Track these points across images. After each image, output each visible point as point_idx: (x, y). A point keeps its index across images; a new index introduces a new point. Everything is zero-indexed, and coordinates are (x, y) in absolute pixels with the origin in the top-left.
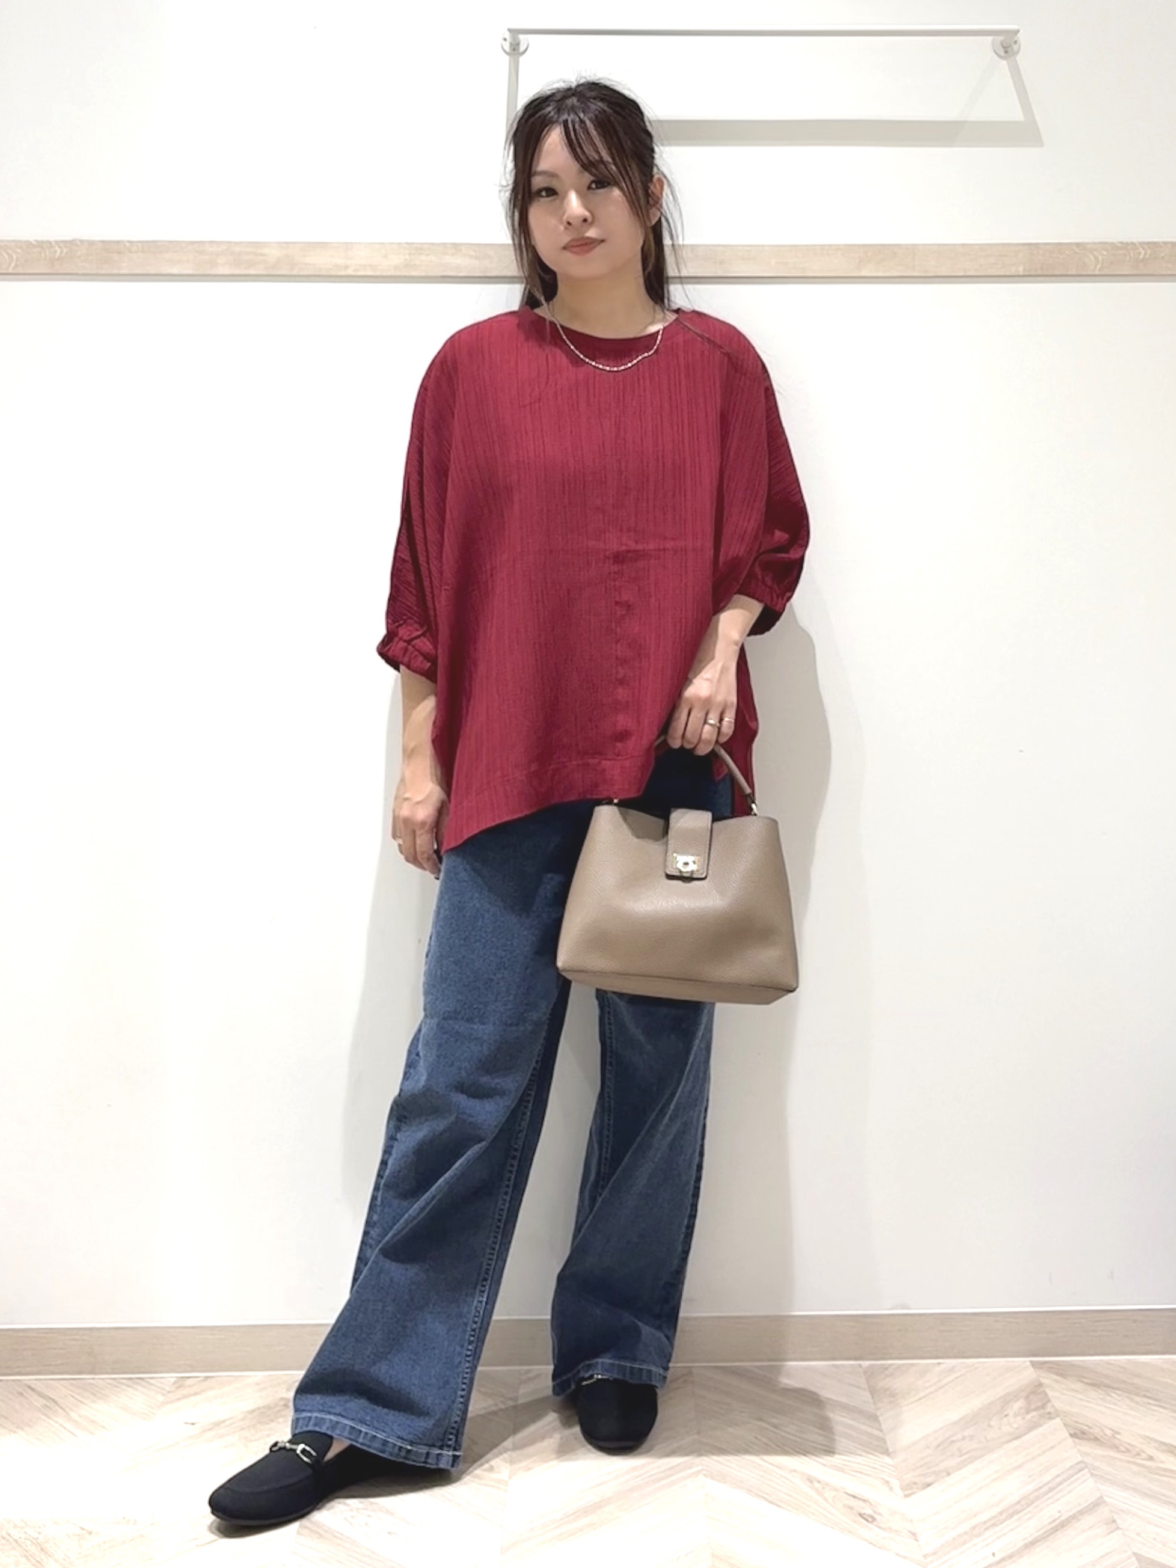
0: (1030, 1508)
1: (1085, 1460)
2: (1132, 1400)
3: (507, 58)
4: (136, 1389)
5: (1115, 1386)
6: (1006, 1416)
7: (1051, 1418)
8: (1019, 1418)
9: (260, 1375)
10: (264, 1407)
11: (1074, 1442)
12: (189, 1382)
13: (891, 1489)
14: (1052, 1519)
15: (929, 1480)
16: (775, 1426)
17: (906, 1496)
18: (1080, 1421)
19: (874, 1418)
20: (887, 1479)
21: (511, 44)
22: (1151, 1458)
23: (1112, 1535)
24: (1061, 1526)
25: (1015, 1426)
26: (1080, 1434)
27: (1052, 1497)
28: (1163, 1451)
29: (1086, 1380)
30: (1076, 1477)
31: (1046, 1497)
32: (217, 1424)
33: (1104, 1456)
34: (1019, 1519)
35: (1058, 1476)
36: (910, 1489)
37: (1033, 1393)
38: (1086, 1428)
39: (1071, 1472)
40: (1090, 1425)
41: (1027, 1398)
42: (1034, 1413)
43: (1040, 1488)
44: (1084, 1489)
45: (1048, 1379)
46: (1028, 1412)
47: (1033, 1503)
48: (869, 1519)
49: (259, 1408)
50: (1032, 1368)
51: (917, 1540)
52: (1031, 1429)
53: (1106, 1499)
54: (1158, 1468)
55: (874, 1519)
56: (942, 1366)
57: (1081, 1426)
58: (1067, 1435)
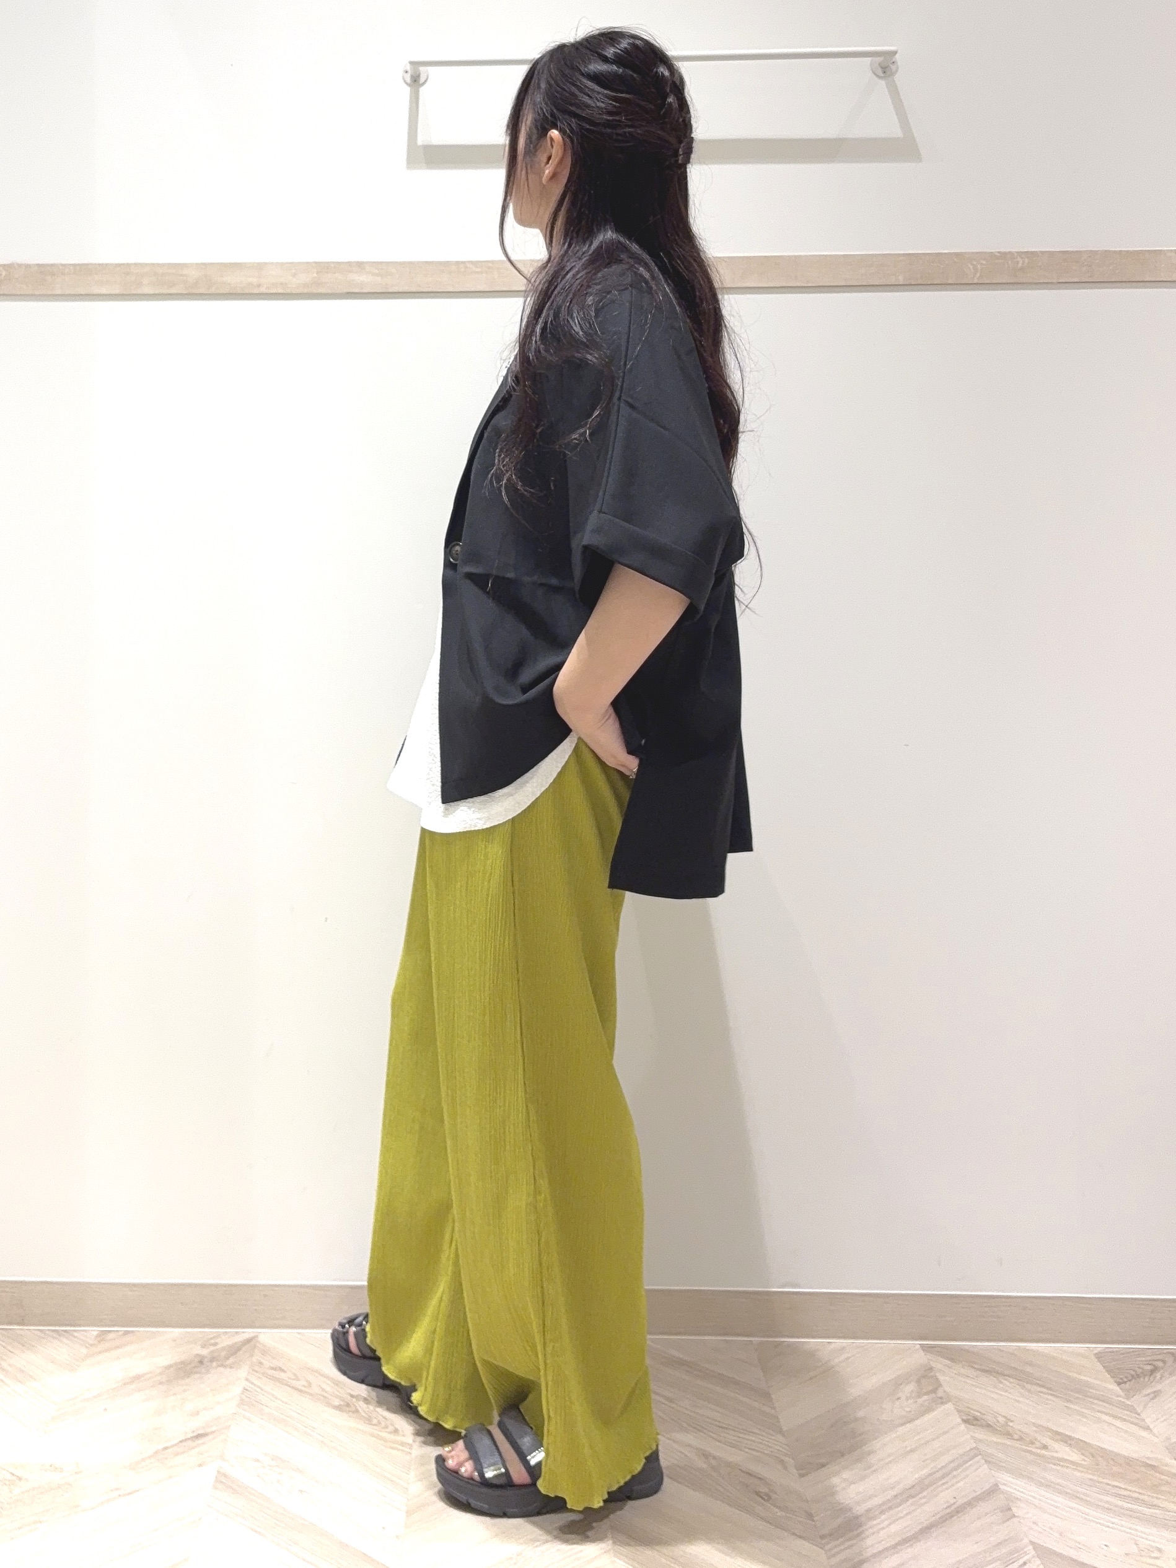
0: (925, 1493)
1: (982, 1447)
2: (1023, 1387)
3: (408, 89)
4: (61, 1341)
5: (1006, 1372)
6: (898, 1399)
7: (942, 1403)
8: (911, 1401)
9: (177, 1331)
10: (182, 1363)
11: (966, 1427)
12: (111, 1336)
13: (785, 1468)
14: (945, 1507)
15: (823, 1461)
16: (671, 1400)
17: (802, 1476)
18: (971, 1406)
19: (766, 1396)
20: (783, 1458)
21: (412, 76)
22: (1045, 1447)
23: (1008, 1523)
24: (955, 1512)
25: (908, 1409)
26: (972, 1420)
27: (947, 1482)
28: (1057, 1441)
29: (976, 1366)
30: (970, 1463)
31: (943, 1481)
32: (137, 1378)
33: (997, 1443)
34: (912, 1504)
35: (953, 1461)
36: (805, 1469)
37: (924, 1377)
38: (979, 1414)
39: (965, 1458)
40: (983, 1412)
41: (918, 1381)
42: (925, 1397)
43: (935, 1473)
44: (978, 1476)
45: (939, 1363)
46: (919, 1396)
47: (928, 1486)
48: (766, 1498)
49: (176, 1364)
50: (922, 1353)
51: (813, 1521)
52: (923, 1414)
53: (1001, 1486)
54: (1053, 1457)
55: (770, 1498)
56: (832, 1346)
57: (975, 1413)
58: (959, 1420)
